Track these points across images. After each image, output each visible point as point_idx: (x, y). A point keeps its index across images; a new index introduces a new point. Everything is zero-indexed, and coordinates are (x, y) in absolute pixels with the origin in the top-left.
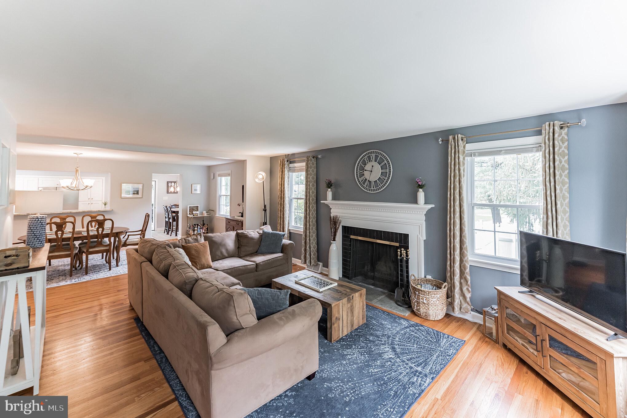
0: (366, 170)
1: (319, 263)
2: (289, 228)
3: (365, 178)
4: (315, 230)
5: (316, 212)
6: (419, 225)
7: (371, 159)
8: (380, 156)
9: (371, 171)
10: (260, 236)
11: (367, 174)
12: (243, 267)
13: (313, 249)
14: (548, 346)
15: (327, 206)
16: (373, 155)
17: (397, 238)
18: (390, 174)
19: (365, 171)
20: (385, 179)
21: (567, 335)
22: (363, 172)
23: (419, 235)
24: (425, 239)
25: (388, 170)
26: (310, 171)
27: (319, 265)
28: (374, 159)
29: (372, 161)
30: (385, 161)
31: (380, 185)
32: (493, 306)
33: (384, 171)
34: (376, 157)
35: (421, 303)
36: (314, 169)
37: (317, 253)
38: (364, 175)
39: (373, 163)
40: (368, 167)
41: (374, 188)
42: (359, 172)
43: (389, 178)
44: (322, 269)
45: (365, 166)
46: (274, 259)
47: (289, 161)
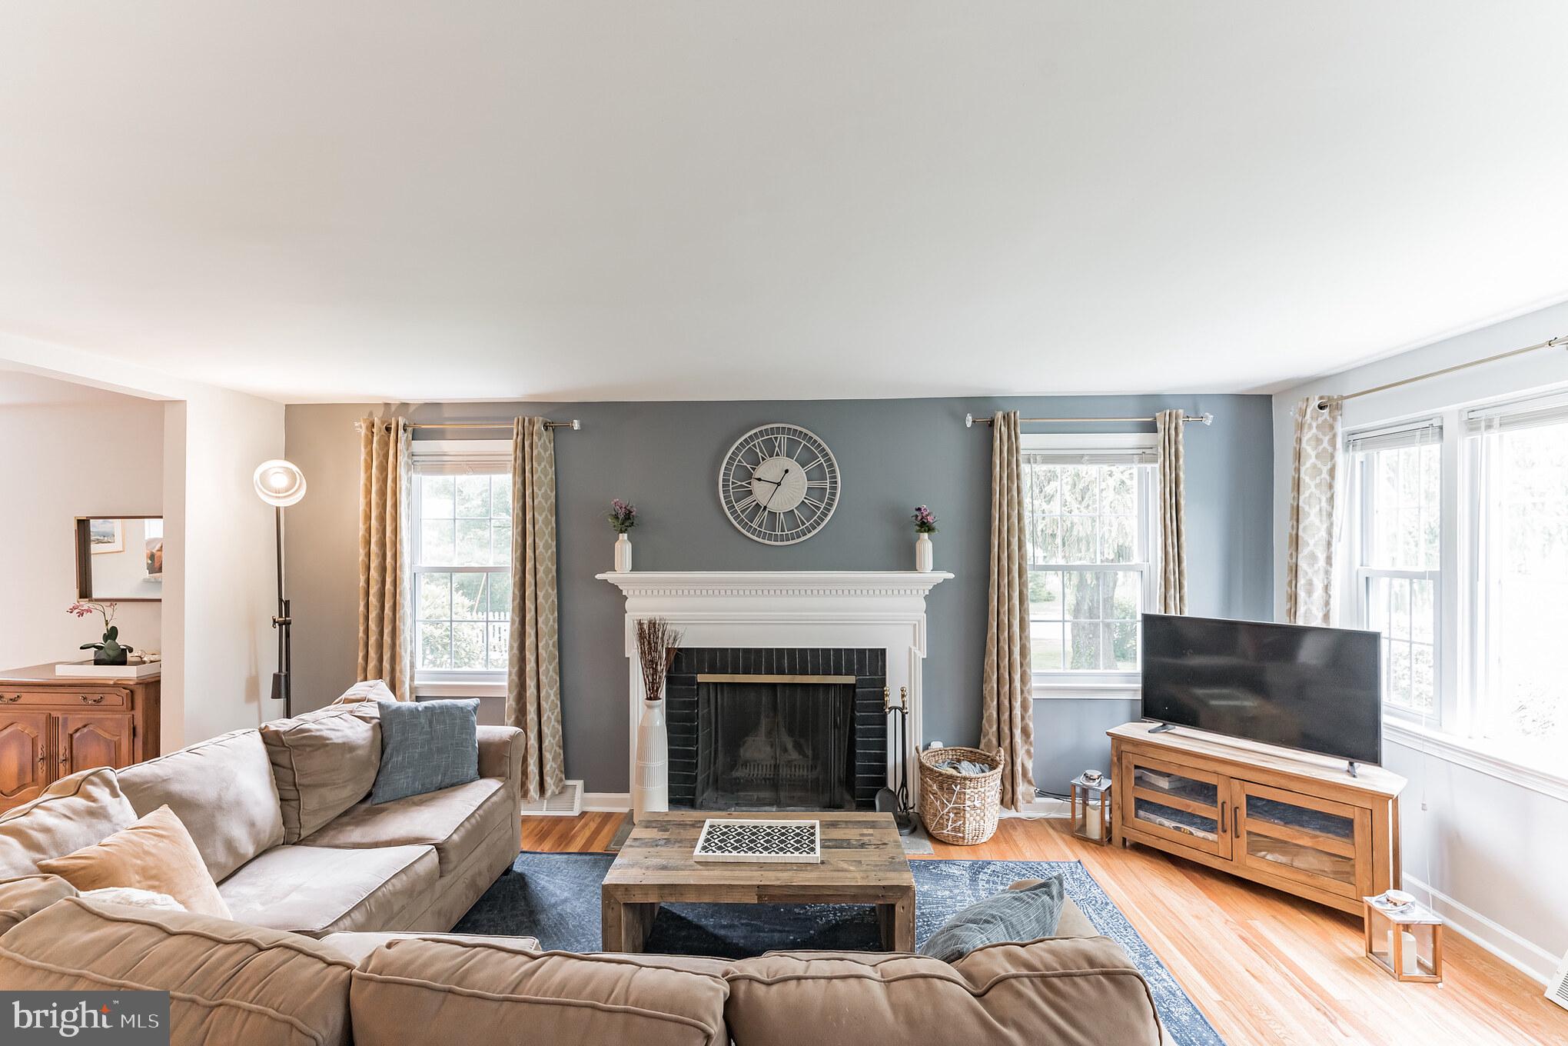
0: (759, 480)
1: (570, 782)
2: (416, 683)
3: (755, 502)
4: (556, 673)
5: (556, 613)
6: (914, 622)
7: (777, 449)
8: (804, 442)
9: (779, 484)
10: (374, 728)
11: (761, 492)
12: (404, 877)
13: (552, 741)
14: (1245, 816)
15: (614, 590)
16: (783, 438)
17: (850, 662)
18: (834, 494)
19: (755, 483)
20: (818, 508)
21: (1293, 786)
22: (750, 483)
23: (913, 648)
24: (925, 657)
25: (828, 481)
26: (537, 471)
27: (570, 790)
28: (784, 448)
29: (777, 455)
30: (821, 458)
31: (803, 524)
32: (1089, 772)
33: (816, 484)
34: (792, 444)
35: (968, 809)
36: (548, 466)
37: (562, 752)
38: (750, 493)
39: (784, 462)
40: (769, 469)
41: (783, 531)
42: (733, 483)
43: (831, 505)
44: (584, 802)
45: (754, 469)
46: (485, 806)
47: (410, 430)
